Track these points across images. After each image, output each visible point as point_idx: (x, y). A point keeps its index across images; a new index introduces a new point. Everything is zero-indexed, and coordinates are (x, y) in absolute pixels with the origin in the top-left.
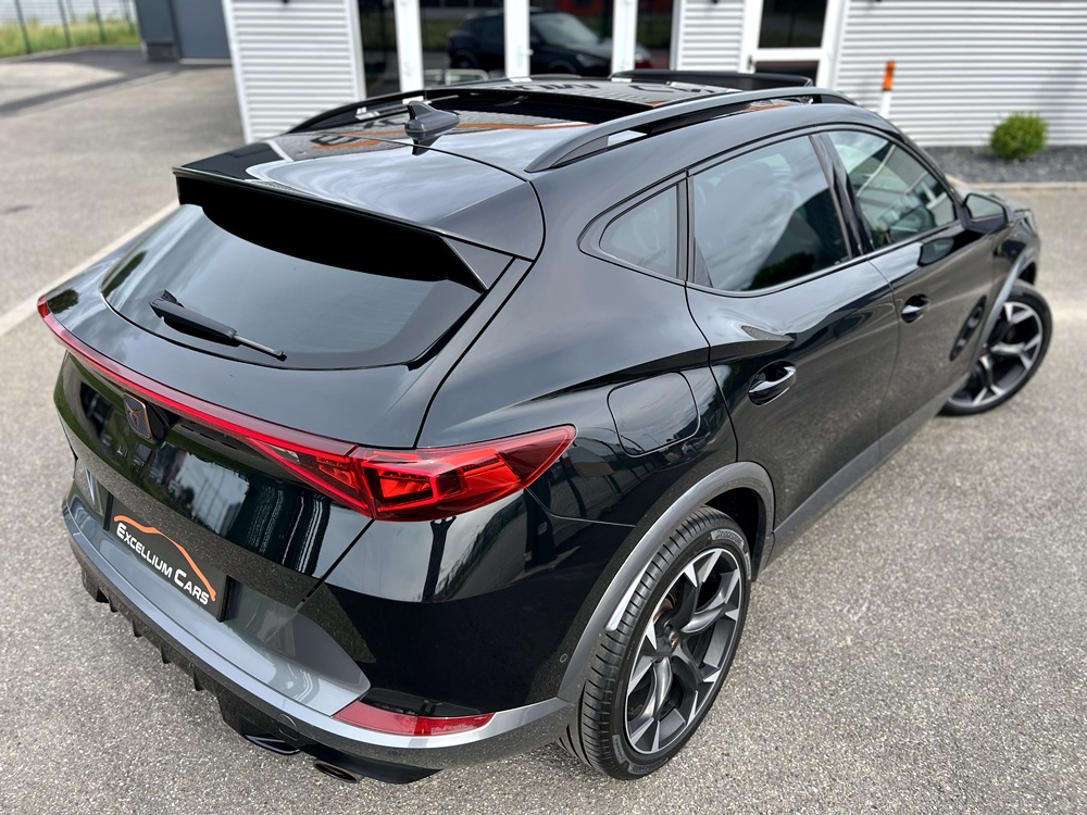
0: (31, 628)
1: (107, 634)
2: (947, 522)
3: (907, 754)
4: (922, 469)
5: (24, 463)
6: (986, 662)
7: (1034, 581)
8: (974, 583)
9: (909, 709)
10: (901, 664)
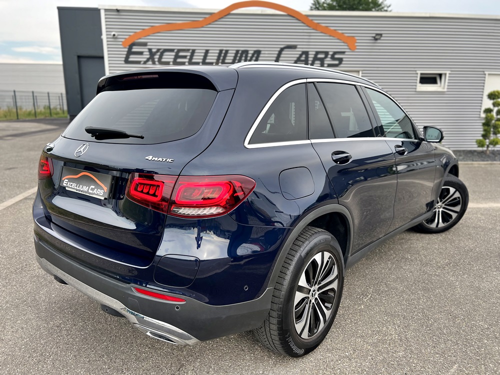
0: (10, 304)
1: (43, 306)
2: (404, 269)
3: (386, 342)
4: (395, 253)
5: (10, 251)
6: (420, 313)
7: (440, 287)
8: (415, 288)
9: (388, 328)
10: (384, 314)
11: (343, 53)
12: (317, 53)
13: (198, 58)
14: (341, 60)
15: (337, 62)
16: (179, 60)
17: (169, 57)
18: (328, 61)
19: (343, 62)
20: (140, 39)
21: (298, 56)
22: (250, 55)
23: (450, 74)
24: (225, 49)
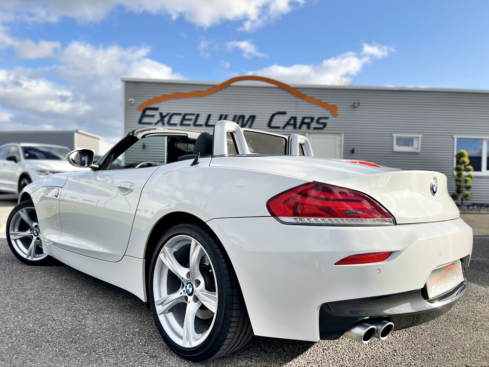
11: (327, 118)
12: (304, 118)
13: (202, 120)
14: (325, 125)
15: (321, 126)
16: (185, 122)
18: (314, 125)
19: (327, 126)
21: (287, 120)
22: (246, 119)
23: (422, 137)
24: (225, 114)
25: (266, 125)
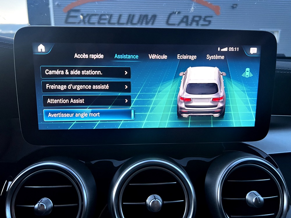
11: (212, 17)
12: (194, 17)
13: (114, 20)
14: (210, 22)
15: (207, 23)
16: (102, 21)
17: (95, 19)
18: (202, 22)
19: (212, 24)
20: (75, 7)
21: (181, 19)
22: (149, 18)
23: (281, 32)
24: (133, 14)
25: (165, 23)
